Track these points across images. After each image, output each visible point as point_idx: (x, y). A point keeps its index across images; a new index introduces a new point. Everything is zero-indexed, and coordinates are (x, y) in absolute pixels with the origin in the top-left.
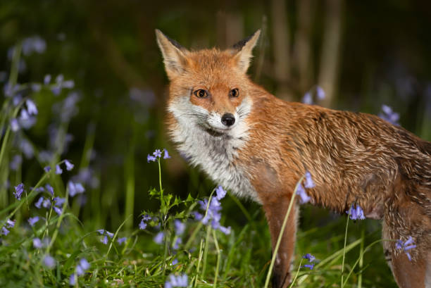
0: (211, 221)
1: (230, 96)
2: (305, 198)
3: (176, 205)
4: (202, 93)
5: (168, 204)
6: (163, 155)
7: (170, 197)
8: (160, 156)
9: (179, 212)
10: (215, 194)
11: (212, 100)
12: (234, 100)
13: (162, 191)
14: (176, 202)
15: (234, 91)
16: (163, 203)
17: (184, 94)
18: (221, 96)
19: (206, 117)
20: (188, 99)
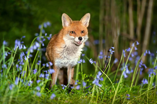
0: (96, 83)
1: (81, 33)
2: (126, 76)
3: (87, 77)
4: (72, 32)
5: (84, 76)
6: (83, 61)
7: (85, 75)
8: (82, 62)
9: (88, 79)
10: (98, 74)
11: (75, 34)
12: (83, 34)
13: (82, 73)
14: (87, 76)
15: (83, 31)
16: (83, 76)
17: (68, 33)
18: (78, 32)
19: (74, 39)
20: (69, 34)
